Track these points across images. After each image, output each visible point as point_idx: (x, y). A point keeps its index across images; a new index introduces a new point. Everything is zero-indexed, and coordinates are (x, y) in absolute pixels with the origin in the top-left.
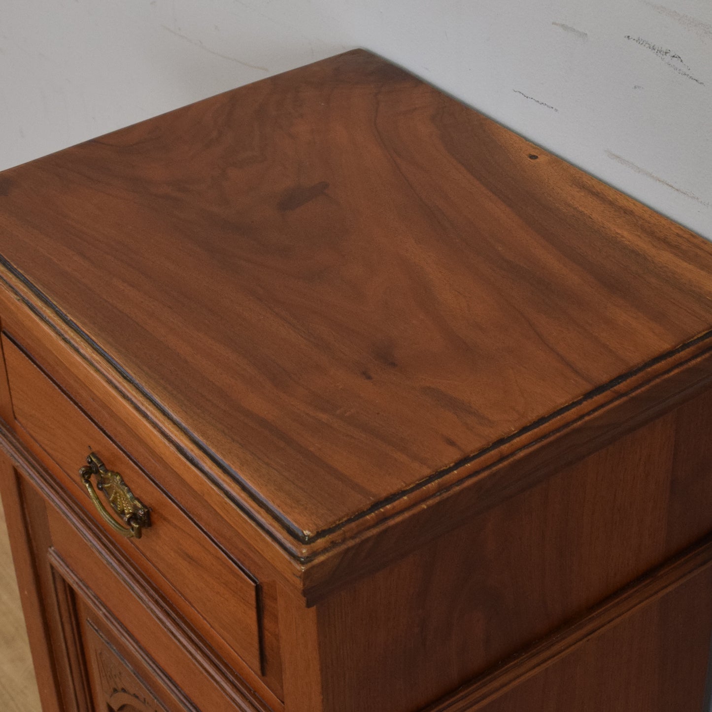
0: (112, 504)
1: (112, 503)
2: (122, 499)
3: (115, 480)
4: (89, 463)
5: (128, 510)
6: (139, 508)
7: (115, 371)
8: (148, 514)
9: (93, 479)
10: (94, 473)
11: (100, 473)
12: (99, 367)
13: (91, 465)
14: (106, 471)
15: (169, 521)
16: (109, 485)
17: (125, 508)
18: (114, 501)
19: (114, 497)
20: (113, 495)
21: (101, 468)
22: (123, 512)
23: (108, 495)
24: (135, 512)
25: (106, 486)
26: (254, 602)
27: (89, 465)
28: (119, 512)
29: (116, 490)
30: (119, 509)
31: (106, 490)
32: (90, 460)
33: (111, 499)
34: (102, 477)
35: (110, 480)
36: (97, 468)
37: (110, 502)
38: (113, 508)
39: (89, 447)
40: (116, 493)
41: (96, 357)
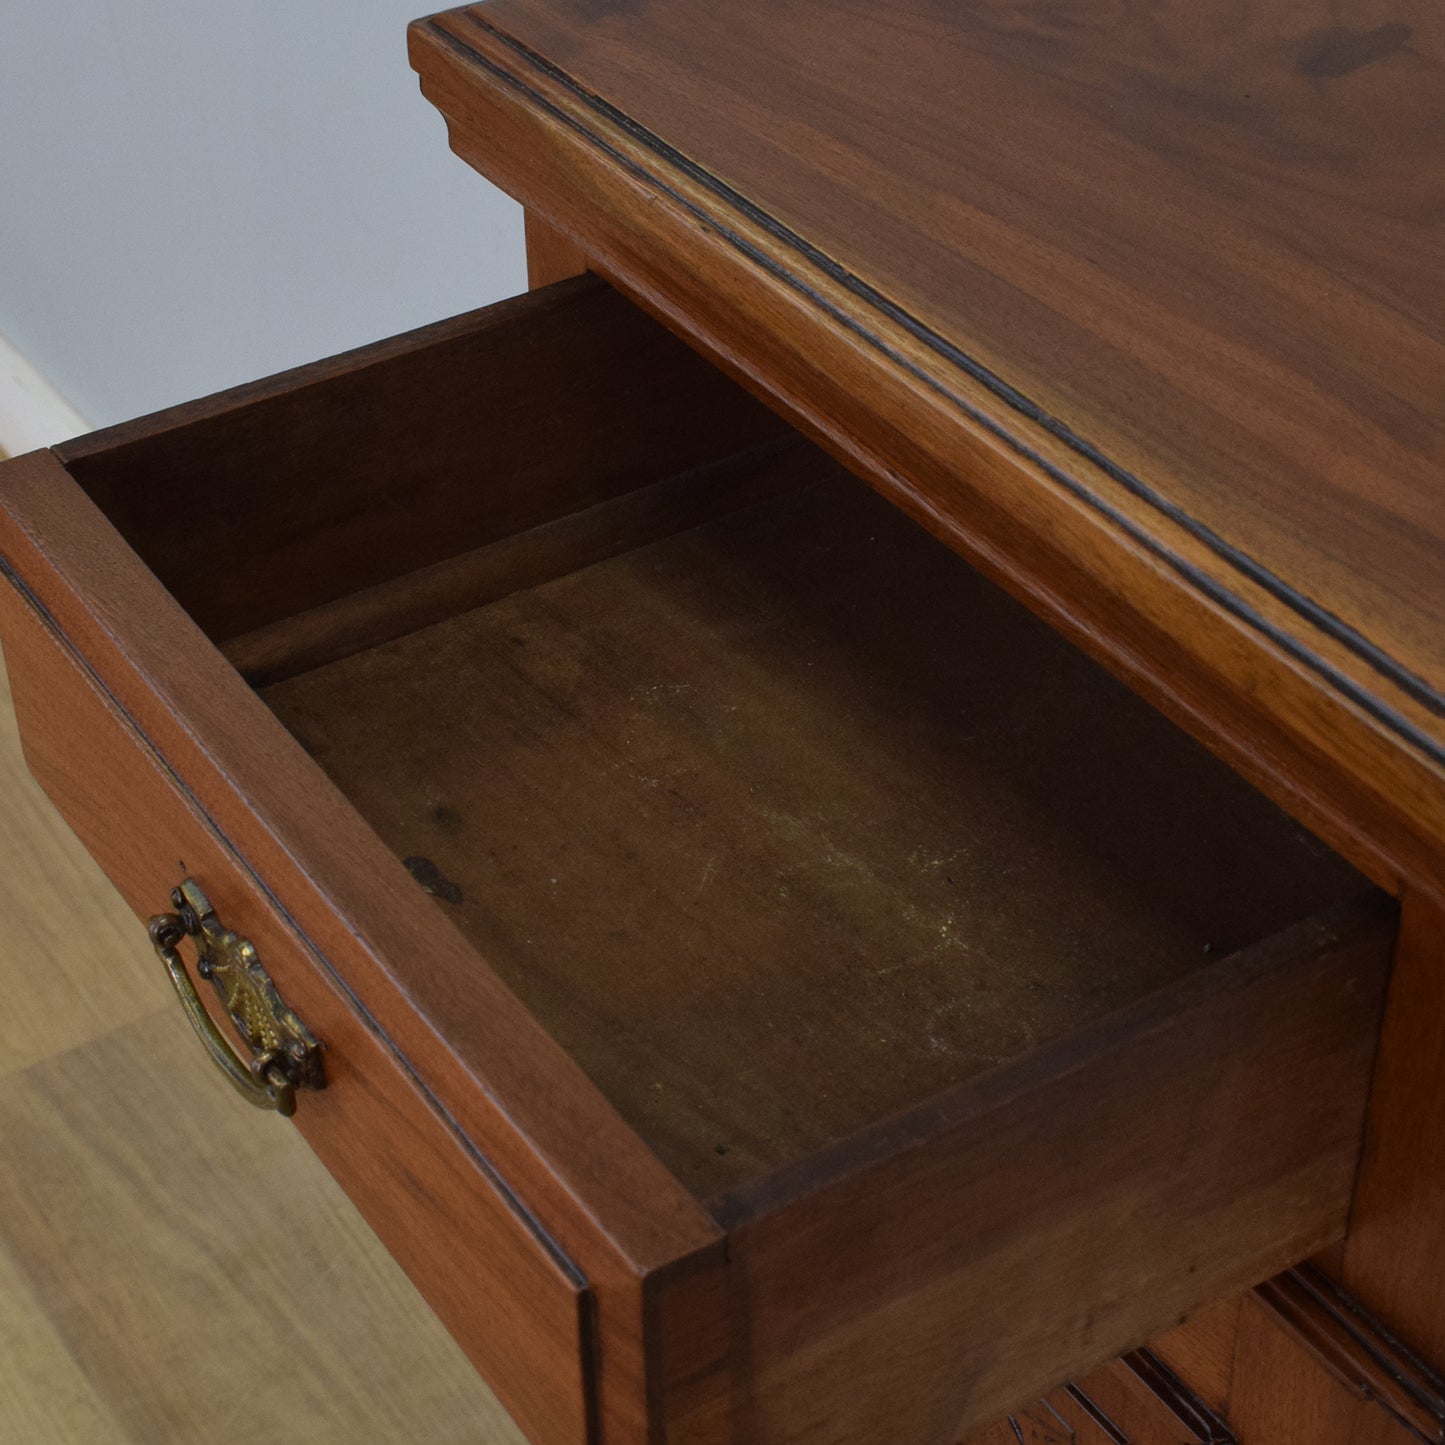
0: (234, 1018)
1: (235, 1015)
2: (256, 1007)
3: (237, 958)
4: (178, 906)
5: (271, 1039)
6: (293, 1038)
7: (985, 390)
8: (316, 1057)
9: (188, 947)
10: (190, 934)
11: (205, 937)
12: (940, 383)
13: (183, 913)
14: (220, 931)
15: (364, 1081)
16: (225, 968)
17: (263, 1033)
18: (238, 1011)
19: (237, 1000)
20: (235, 995)
21: (209, 921)
22: (256, 1043)
23: (223, 992)
24: (285, 1048)
25: (219, 969)
26: (572, 1335)
27: (177, 912)
28: (251, 1040)
29: (241, 984)
30: (250, 1033)
31: (218, 979)
32: (180, 900)
33: (231, 1004)
34: (208, 946)
35: (227, 957)
36: (198, 920)
37: (228, 1012)
38: (236, 1026)
39: (182, 863)
40: (241, 992)
41: (927, 359)
